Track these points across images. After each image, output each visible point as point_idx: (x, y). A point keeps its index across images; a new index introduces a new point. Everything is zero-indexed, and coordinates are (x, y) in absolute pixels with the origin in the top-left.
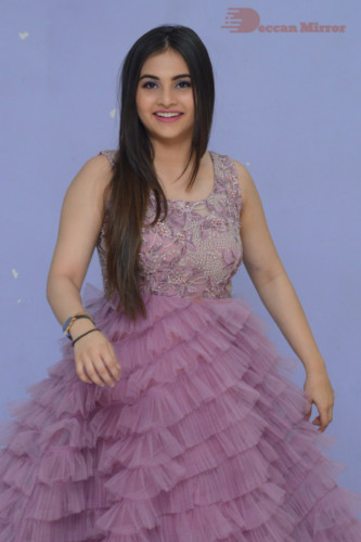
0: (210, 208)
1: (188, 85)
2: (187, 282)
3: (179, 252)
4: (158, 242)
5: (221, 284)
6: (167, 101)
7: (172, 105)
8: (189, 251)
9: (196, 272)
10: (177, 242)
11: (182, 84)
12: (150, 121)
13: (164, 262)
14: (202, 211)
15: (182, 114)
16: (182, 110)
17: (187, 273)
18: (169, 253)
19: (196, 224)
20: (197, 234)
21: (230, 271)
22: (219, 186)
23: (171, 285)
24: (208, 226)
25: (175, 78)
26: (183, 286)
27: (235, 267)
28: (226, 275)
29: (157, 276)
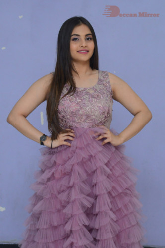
0: (95, 90)
1: (91, 39)
2: (85, 121)
3: (78, 107)
4: (67, 104)
8: (83, 107)
9: (88, 116)
10: (78, 103)
11: (88, 39)
12: (74, 53)
13: (72, 112)
14: (91, 92)
15: (88, 51)
17: (84, 117)
18: (74, 108)
19: (87, 96)
20: (87, 100)
21: (104, 116)
22: (100, 82)
23: (77, 122)
24: (93, 97)
25: (87, 35)
26: (83, 123)
27: (106, 114)
28: (102, 118)
29: (71, 119)
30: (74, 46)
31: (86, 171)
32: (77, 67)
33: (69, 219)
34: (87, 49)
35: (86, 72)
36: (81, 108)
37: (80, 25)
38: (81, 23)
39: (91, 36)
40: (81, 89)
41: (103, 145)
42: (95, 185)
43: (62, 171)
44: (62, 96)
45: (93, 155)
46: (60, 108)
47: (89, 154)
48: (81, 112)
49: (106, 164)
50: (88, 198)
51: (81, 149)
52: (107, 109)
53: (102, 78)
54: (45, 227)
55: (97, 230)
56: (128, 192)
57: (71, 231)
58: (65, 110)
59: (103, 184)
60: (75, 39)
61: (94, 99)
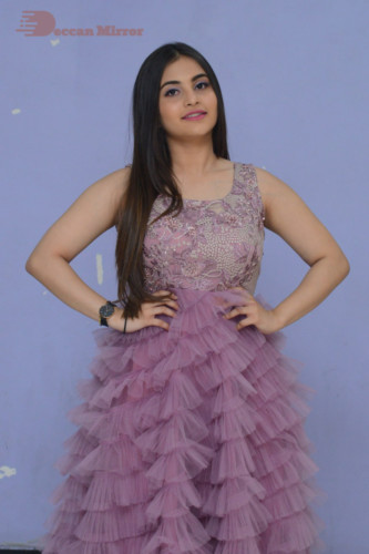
0: (227, 206)
1: (206, 85)
2: (201, 274)
3: (189, 244)
4: (164, 236)
6: (193, 101)
8: (200, 244)
9: (209, 264)
10: (187, 234)
11: (199, 87)
12: (176, 124)
13: (175, 254)
14: (219, 210)
15: (205, 113)
16: (204, 109)
17: (200, 266)
18: (179, 245)
19: (209, 219)
20: (209, 228)
21: (244, 265)
22: (238, 188)
23: (184, 277)
24: (221, 221)
25: (195, 79)
26: (197, 279)
27: (248, 262)
28: (239, 269)
29: (171, 268)
31: (199, 387)
32: (180, 154)
33: (157, 492)
34: (201, 108)
35: (205, 165)
36: (194, 246)
37: (176, 60)
38: (178, 54)
39: (205, 79)
40: (195, 204)
41: (240, 331)
42: (219, 418)
43: (144, 383)
44: (152, 218)
45: (217, 352)
46: (149, 243)
47: (209, 350)
48: (193, 255)
49: (244, 373)
51: (190, 336)
52: (252, 250)
53: (241, 180)
54: (101, 509)
55: (220, 519)
56: (288, 437)
57: (160, 520)
58: (159, 248)
59: (237, 417)
60: (171, 92)
61: (222, 226)
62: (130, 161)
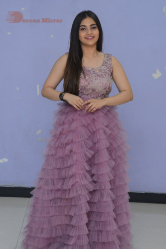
0: (100, 70)
1: (95, 28)
2: (91, 93)
3: (87, 83)
5: (103, 95)
6: (89, 33)
7: (91, 34)
8: (91, 83)
9: (94, 90)
10: (87, 80)
11: (93, 28)
12: (83, 39)
13: (82, 87)
14: (97, 71)
15: (94, 37)
17: (91, 91)
18: (84, 84)
19: (94, 75)
20: (94, 78)
22: (105, 63)
23: (85, 94)
24: (98, 76)
25: (91, 25)
26: (89, 95)
27: (107, 89)
28: (104, 92)
29: (81, 91)
30: (82, 34)
32: (85, 50)
34: (93, 35)
35: (94, 54)
36: (89, 84)
37: (86, 18)
38: (87, 16)
40: (90, 69)
48: (89, 87)
50: (90, 151)
52: (108, 86)
53: (106, 61)
60: (83, 29)
61: (99, 77)
62: (68, 51)
